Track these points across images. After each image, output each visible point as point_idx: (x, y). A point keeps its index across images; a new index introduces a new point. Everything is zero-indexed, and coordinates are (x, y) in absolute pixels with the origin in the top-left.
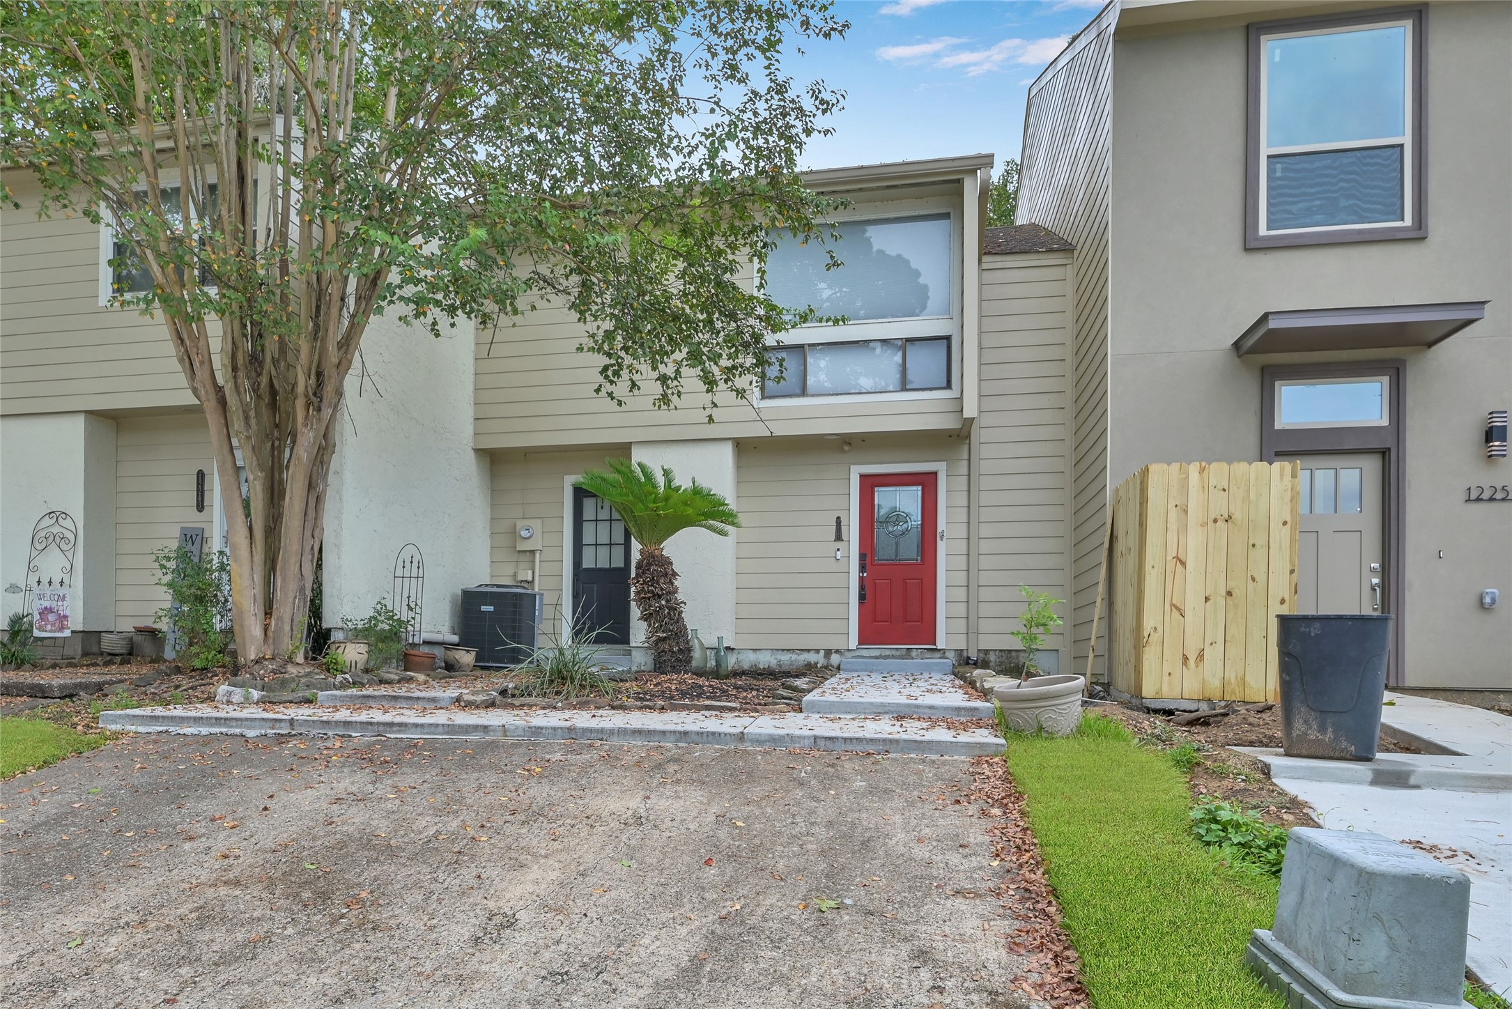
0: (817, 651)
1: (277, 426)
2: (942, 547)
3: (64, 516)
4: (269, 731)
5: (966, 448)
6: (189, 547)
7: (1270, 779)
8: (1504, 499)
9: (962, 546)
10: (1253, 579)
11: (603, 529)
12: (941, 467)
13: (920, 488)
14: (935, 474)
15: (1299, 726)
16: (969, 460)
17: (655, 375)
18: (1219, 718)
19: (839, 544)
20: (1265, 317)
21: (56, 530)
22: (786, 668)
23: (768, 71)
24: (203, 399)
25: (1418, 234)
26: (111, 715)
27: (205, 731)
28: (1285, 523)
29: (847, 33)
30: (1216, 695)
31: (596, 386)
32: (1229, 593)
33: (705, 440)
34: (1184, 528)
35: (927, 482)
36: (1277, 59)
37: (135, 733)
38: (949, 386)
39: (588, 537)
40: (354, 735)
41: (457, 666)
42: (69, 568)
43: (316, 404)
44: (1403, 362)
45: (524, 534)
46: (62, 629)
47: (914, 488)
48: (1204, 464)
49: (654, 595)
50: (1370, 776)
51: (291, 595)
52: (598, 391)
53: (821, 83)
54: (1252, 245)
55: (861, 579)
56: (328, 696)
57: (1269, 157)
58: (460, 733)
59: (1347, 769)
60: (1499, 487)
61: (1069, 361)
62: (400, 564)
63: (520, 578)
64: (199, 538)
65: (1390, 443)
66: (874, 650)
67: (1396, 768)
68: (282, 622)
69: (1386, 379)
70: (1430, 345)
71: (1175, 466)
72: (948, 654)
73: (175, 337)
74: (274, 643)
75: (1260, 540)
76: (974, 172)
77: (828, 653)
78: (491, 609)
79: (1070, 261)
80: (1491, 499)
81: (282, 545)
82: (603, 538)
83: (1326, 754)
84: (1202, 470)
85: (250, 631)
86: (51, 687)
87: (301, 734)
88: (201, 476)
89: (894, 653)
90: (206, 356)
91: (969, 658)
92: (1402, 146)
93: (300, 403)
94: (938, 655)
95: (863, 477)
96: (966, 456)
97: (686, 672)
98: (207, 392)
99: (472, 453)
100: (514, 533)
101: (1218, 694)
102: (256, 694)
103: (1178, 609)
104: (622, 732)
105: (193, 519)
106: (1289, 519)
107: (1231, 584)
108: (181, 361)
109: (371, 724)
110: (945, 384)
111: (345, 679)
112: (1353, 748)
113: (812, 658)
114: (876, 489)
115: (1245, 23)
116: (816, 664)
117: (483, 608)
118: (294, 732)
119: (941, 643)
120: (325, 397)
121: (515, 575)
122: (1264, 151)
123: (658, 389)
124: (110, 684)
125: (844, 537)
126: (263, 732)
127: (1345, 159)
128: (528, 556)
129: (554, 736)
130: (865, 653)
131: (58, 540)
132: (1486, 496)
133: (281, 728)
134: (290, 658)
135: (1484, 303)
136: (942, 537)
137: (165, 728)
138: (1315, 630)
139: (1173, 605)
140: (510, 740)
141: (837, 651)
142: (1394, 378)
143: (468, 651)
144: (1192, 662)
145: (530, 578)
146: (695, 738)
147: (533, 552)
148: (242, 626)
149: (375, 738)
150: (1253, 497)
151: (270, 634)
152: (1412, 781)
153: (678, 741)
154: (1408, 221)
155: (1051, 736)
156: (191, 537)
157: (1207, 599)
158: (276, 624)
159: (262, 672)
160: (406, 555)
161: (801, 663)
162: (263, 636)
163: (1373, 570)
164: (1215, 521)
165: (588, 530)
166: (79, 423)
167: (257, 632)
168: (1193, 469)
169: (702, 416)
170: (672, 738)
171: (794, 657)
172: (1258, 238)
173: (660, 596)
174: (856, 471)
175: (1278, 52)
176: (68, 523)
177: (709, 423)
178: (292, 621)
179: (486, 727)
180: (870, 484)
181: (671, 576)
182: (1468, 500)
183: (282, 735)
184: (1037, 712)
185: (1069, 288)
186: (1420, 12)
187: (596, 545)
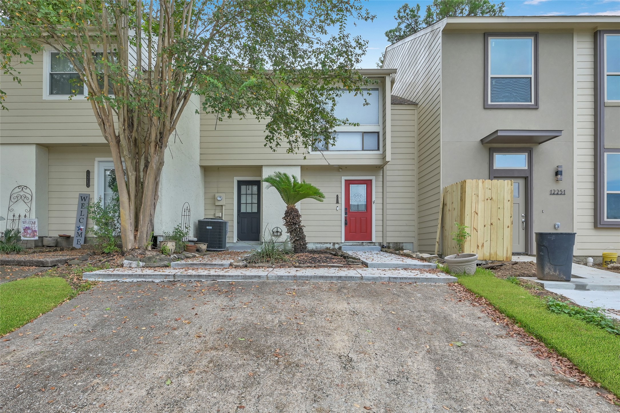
0: (330, 243)
1: (137, 153)
2: (374, 206)
3: (26, 188)
4: (165, 280)
5: (382, 171)
6: (83, 202)
7: (544, 288)
8: (561, 194)
9: (381, 206)
10: (499, 219)
11: (249, 198)
12: (373, 178)
13: (366, 185)
14: (371, 180)
15: (547, 270)
16: (383, 176)
17: (288, 141)
18: (499, 267)
19: (337, 205)
20: (497, 131)
21: (22, 193)
22: (319, 249)
23: (340, 30)
24: (110, 141)
25: (536, 107)
26: (89, 274)
27: (135, 280)
28: (509, 201)
29: (375, 19)
30: (487, 258)
31: (265, 143)
32: (492, 224)
33: (291, 165)
34: (477, 202)
35: (368, 183)
36: (493, 45)
37: (102, 282)
38: (378, 149)
39: (243, 201)
40: (203, 280)
41: (200, 250)
42: (29, 210)
43: (160, 145)
44: (532, 148)
45: (219, 199)
46: (34, 236)
47: (364, 185)
48: (484, 180)
49: (294, 224)
50: (574, 287)
51: (147, 222)
52: (265, 145)
53: (359, 37)
54: (486, 107)
55: (346, 217)
56: (175, 264)
57: (491, 78)
58: (249, 279)
59: (568, 284)
60: (560, 190)
61: (416, 142)
62: (184, 210)
63: (217, 215)
64: (88, 198)
65: (528, 175)
66: (351, 243)
67: (580, 284)
68: (143, 234)
69: (527, 154)
70: (540, 143)
71: (475, 180)
72: (376, 244)
73: (97, 115)
74: (139, 242)
75: (501, 207)
76: (389, 74)
77: (334, 244)
78: (211, 228)
79: (416, 108)
80: (557, 194)
81: (143, 202)
82: (249, 201)
83: (556, 279)
84: (483, 182)
85: (129, 237)
86: (47, 262)
87: (179, 281)
88: (88, 173)
89: (357, 244)
90: (112, 123)
91: (383, 245)
92: (531, 78)
93: (153, 145)
94: (373, 244)
95: (346, 181)
96: (382, 174)
97: (306, 252)
98: (111, 138)
99: (199, 168)
100: (214, 198)
101: (488, 258)
102: (141, 264)
103: (475, 229)
104: (315, 277)
105: (85, 190)
106: (510, 200)
107: (492, 221)
108: (100, 125)
109: (210, 276)
110: (377, 149)
111: (174, 257)
112: (565, 277)
113: (328, 246)
114: (350, 185)
115: (483, 32)
116: (330, 248)
117: (208, 227)
118: (176, 280)
119: (374, 240)
120: (163, 143)
121: (214, 214)
122: (490, 76)
123: (288, 146)
124: (70, 260)
125: (340, 202)
126: (162, 280)
127: (507, 81)
128: (220, 208)
129: (288, 279)
130: (347, 244)
131: (23, 198)
132: (556, 193)
133: (169, 278)
134: (146, 248)
135: (561, 131)
136: (374, 203)
137: (116, 279)
138: (553, 238)
139: (474, 228)
140: (271, 281)
141: (337, 243)
142: (529, 154)
143: (205, 244)
144: (480, 247)
145: (221, 216)
146: (344, 279)
147: (222, 206)
148: (125, 235)
149: (212, 282)
150: (499, 192)
151: (137, 238)
152: (587, 288)
153: (337, 280)
154: (533, 103)
155: (469, 275)
156: (84, 198)
157: (485, 226)
158: (140, 234)
159: (136, 254)
160: (185, 207)
161: (324, 248)
162: (134, 239)
163: (522, 216)
164: (487, 199)
165: (243, 198)
166: (33, 148)
167: (132, 237)
168: (480, 182)
169: (302, 157)
170: (335, 279)
171: (322, 245)
172: (488, 105)
173: (296, 224)
174: (344, 178)
175: (493, 43)
176: (28, 191)
177: (304, 159)
178: (147, 233)
179: (259, 276)
180: (348, 183)
181: (298, 216)
182: (551, 194)
183: (171, 281)
184: (464, 267)
185: (416, 118)
186: (536, 35)
187: (246, 203)
